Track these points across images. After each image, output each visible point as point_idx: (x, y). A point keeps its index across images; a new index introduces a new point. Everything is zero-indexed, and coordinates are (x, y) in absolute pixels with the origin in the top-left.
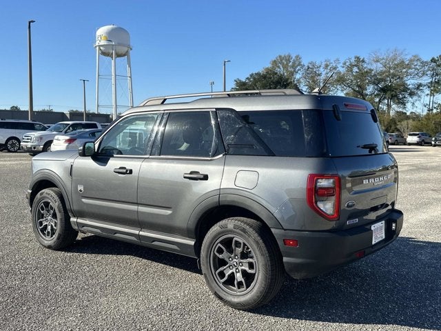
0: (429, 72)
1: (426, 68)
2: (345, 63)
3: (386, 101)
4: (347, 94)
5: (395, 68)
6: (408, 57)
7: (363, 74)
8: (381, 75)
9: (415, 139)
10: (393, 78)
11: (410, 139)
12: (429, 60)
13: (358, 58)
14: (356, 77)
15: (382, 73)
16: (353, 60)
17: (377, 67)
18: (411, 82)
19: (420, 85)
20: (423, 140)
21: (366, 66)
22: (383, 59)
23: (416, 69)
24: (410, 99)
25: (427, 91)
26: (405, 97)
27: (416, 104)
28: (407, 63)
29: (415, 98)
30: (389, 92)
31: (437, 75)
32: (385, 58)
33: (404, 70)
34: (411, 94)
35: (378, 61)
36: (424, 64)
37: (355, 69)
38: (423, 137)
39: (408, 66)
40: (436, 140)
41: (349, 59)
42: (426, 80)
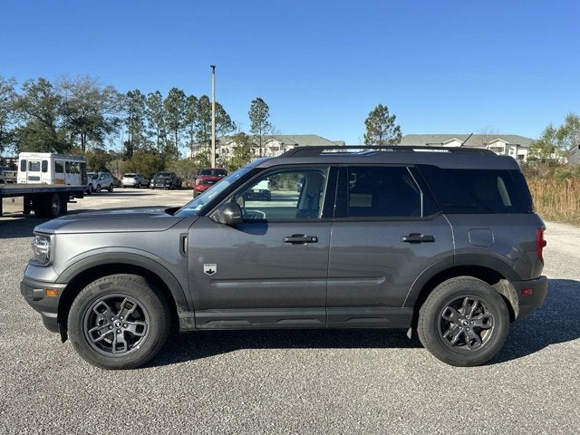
0: (126, 107)
1: (123, 102)
2: (26, 85)
3: (80, 136)
4: (30, 124)
5: (88, 99)
6: (103, 88)
7: (51, 101)
8: (72, 104)
9: (131, 181)
10: (87, 110)
11: (126, 181)
12: (126, 94)
13: (43, 80)
14: (42, 104)
15: (74, 102)
16: (36, 82)
17: (68, 95)
18: (108, 116)
19: (117, 120)
20: (140, 183)
21: (53, 92)
22: (73, 85)
23: (112, 102)
24: (107, 135)
25: (125, 128)
26: (101, 133)
27: (115, 141)
28: (102, 93)
29: (113, 134)
30: (84, 126)
31: (134, 111)
32: (75, 84)
33: (99, 102)
34: (109, 130)
35: (67, 88)
36: (120, 97)
37: (40, 94)
38: (140, 179)
39: (104, 98)
40: (155, 182)
41: (31, 80)
42: (124, 115)
